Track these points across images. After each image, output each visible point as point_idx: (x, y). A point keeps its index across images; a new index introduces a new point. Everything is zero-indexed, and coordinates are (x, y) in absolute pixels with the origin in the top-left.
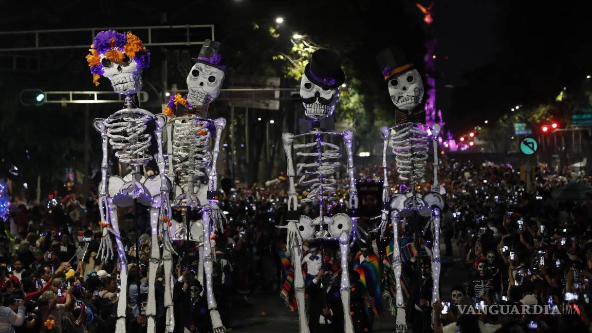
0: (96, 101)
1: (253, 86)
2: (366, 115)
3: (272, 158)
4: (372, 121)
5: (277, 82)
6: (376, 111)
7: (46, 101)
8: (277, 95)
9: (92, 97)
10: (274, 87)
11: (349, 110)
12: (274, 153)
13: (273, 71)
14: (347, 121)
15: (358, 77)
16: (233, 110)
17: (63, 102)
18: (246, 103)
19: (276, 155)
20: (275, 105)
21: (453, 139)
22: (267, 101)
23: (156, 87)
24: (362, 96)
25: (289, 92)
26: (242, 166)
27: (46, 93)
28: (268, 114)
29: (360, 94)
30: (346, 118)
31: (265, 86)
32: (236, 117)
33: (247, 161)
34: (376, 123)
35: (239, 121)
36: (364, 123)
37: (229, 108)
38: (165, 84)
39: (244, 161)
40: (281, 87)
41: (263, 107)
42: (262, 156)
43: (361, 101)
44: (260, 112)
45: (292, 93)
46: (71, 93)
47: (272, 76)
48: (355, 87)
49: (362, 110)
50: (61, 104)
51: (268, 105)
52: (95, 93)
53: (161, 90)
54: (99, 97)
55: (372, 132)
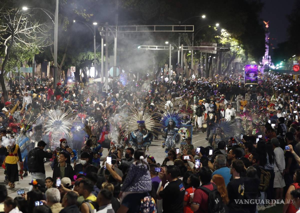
0: (157, 49)
1: (208, 46)
2: (245, 56)
3: (214, 69)
4: (247, 58)
5: (216, 45)
6: (249, 55)
7: (141, 49)
8: (216, 49)
9: (156, 48)
10: (215, 46)
11: (240, 55)
12: (215, 67)
13: (215, 41)
14: (239, 58)
15: (242, 44)
16: (201, 53)
17: (147, 49)
18: (206, 51)
19: (215, 68)
20: (215, 52)
21: (274, 65)
22: (213, 51)
23: (177, 45)
24: (244, 50)
25: (219, 48)
26: (204, 71)
27: (141, 46)
28: (213, 55)
29: (243, 49)
30: (239, 57)
31: (212, 46)
32: (202, 55)
33: (206, 70)
34: (248, 59)
35: (203, 57)
36: (244, 59)
37: (200, 53)
38: (179, 44)
39: (205, 70)
40: (217, 46)
41: (211, 52)
42: (211, 69)
43: (244, 52)
44: (210, 54)
45: (221, 48)
46: (149, 46)
47: (214, 43)
48: (242, 47)
49: (244, 55)
50: (146, 50)
51: (213, 52)
52: (157, 46)
53: (178, 46)
54: (158, 48)
55: (247, 62)
